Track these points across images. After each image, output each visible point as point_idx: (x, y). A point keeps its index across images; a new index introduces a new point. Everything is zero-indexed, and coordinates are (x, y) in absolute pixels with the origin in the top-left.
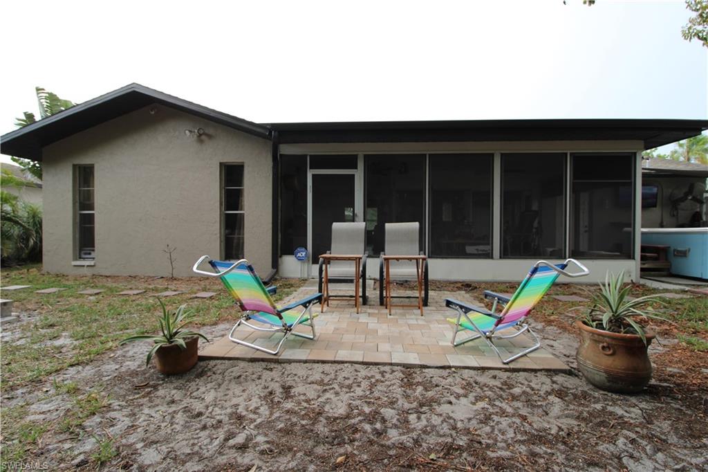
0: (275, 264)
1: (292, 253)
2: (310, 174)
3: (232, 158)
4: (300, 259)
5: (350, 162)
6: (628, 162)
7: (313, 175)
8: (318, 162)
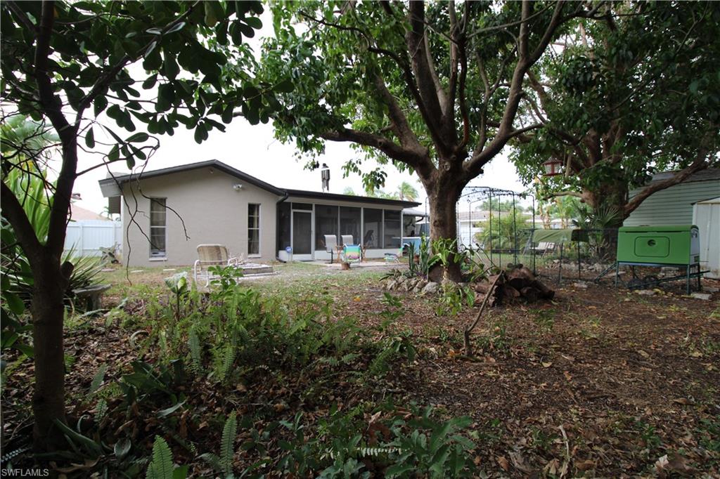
0: (277, 255)
1: (284, 249)
2: (292, 211)
3: (254, 201)
4: (288, 252)
5: (309, 207)
6: (399, 213)
7: (294, 213)
8: (296, 206)
